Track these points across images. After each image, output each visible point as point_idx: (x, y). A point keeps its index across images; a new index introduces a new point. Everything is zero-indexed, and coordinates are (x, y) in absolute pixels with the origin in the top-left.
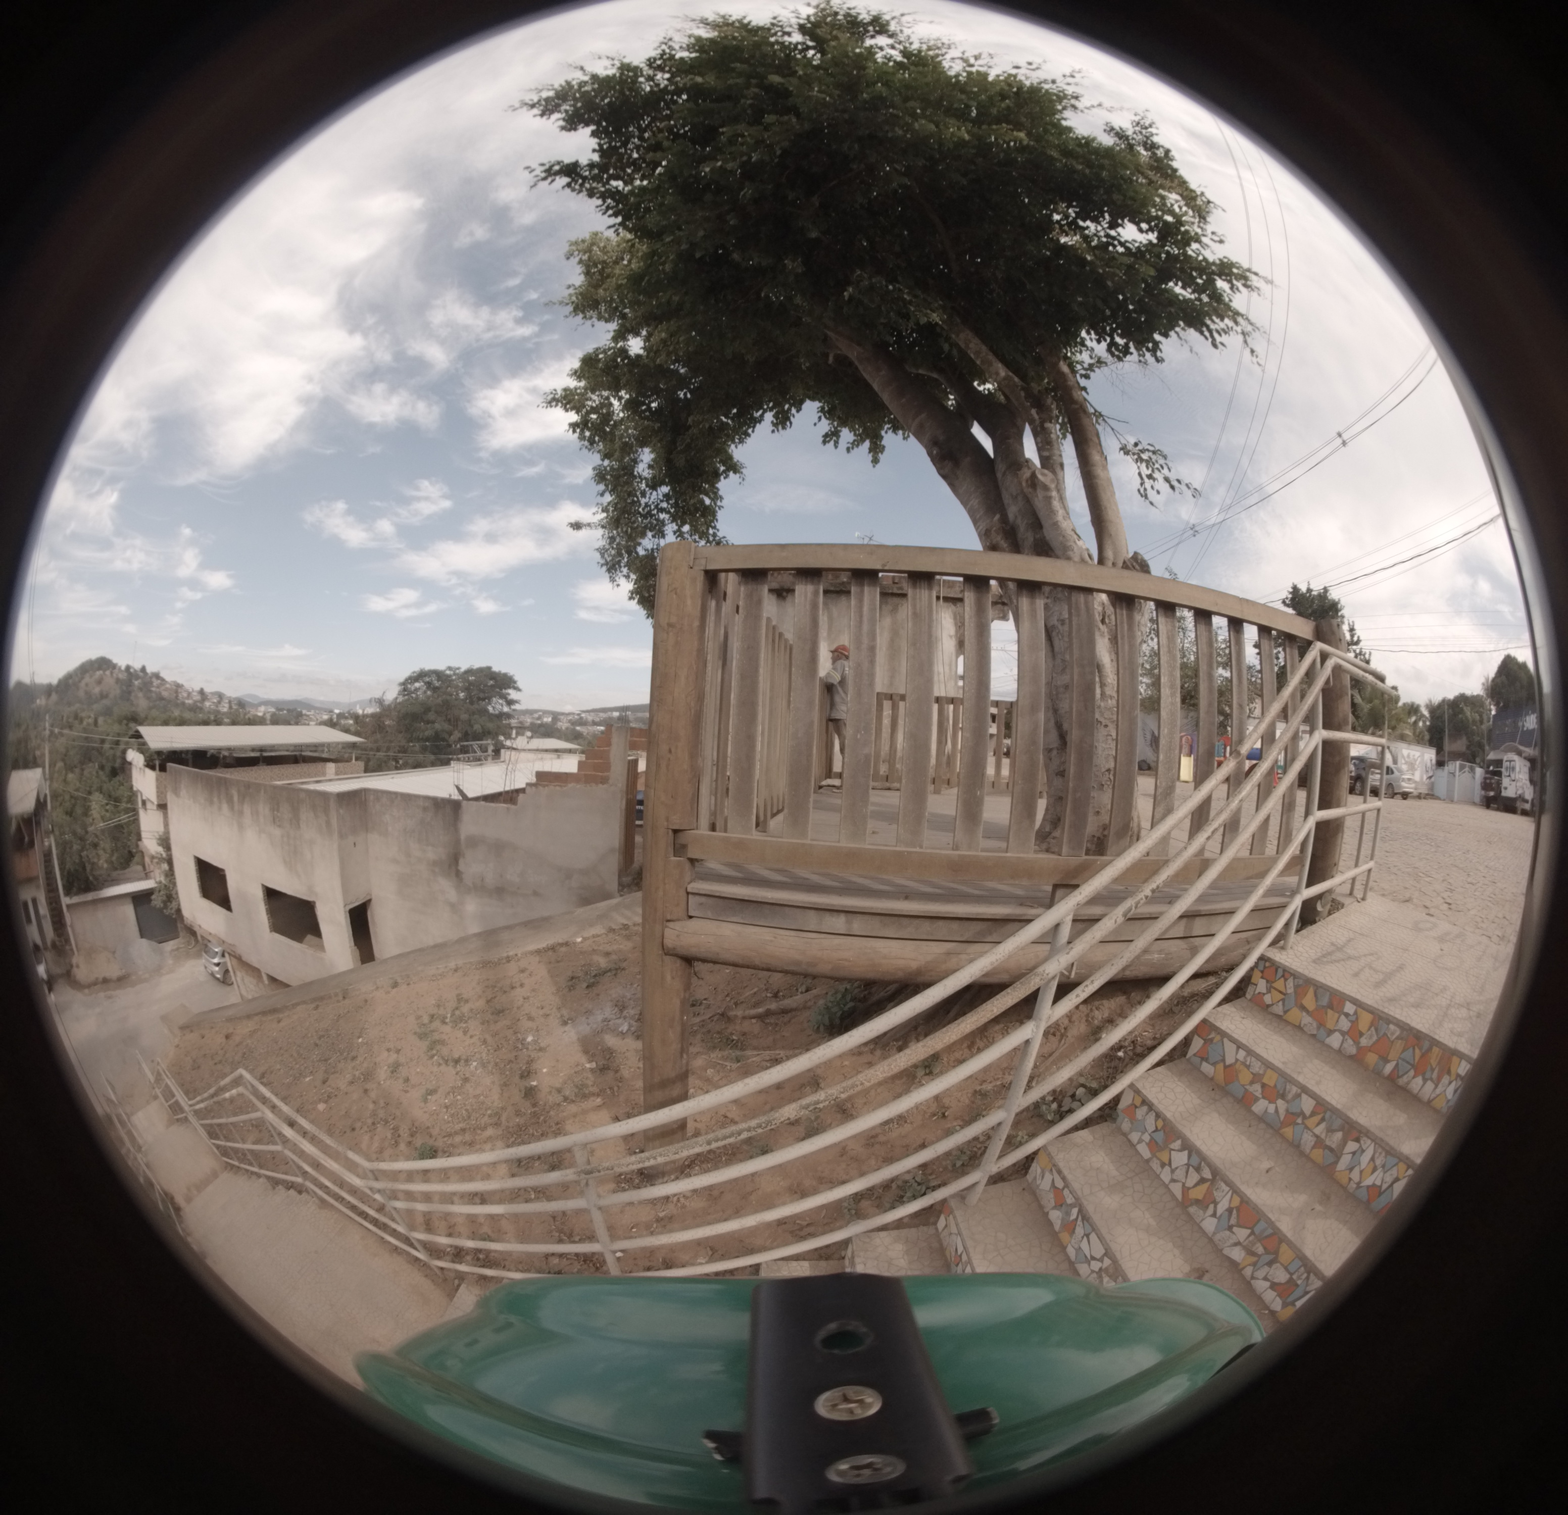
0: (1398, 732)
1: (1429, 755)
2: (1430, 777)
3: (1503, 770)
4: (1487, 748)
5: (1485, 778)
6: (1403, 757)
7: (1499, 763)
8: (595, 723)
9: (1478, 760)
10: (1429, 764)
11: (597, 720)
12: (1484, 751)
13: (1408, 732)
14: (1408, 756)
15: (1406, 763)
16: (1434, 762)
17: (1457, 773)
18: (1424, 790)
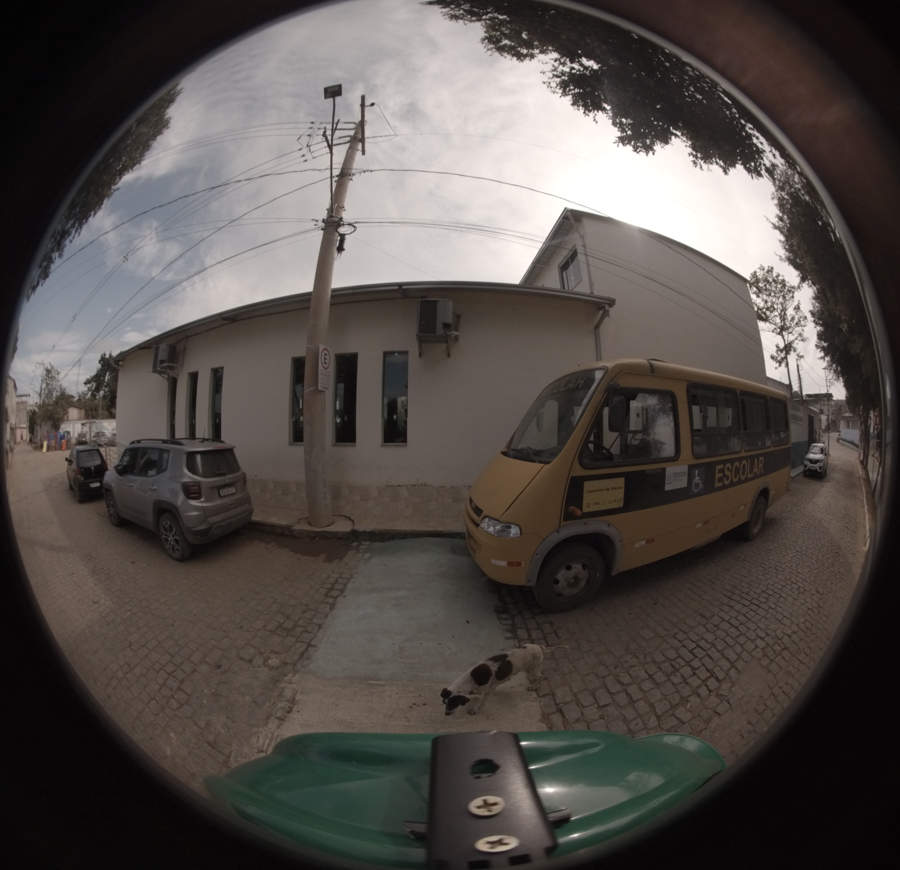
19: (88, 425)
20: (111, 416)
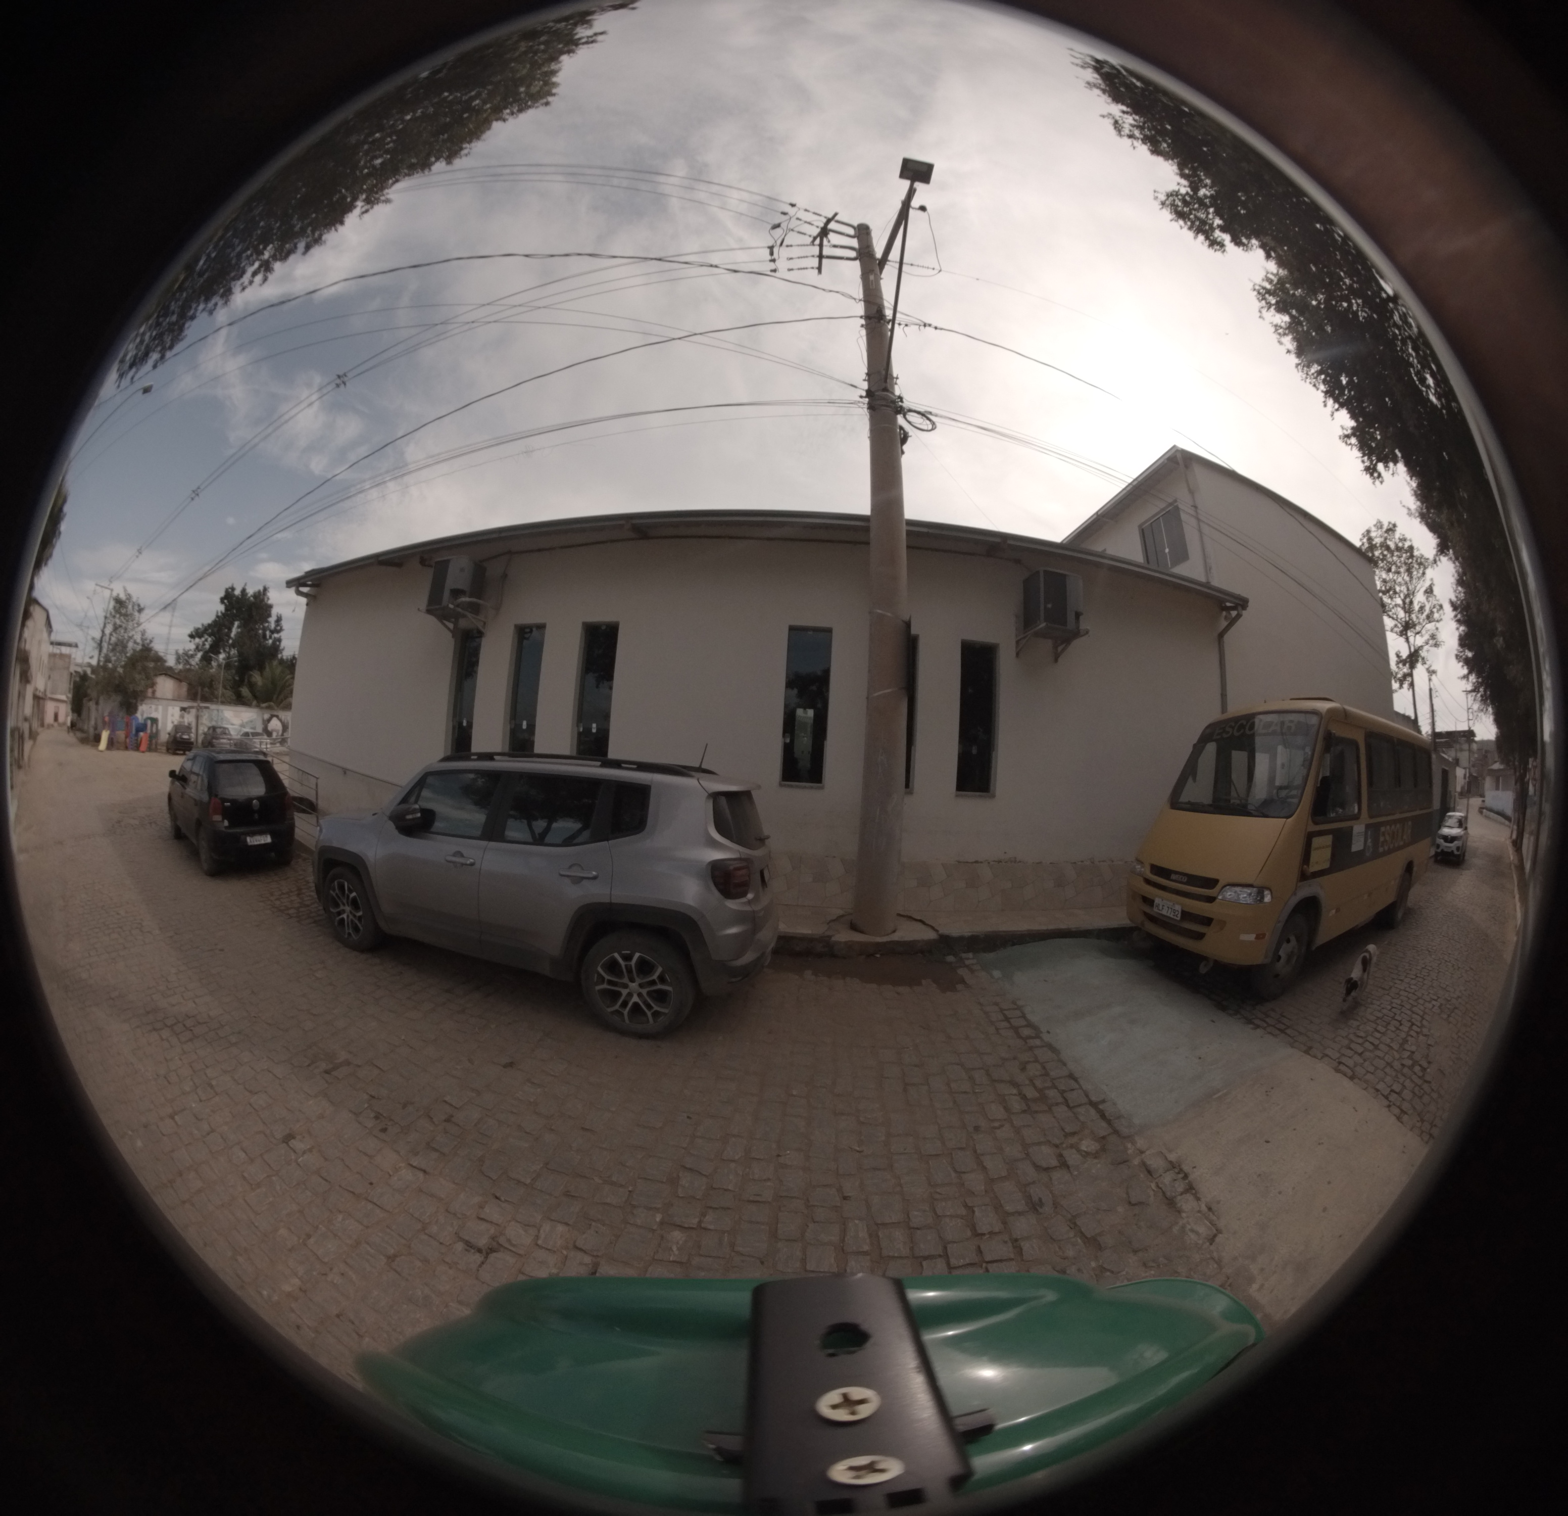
19: (193, 711)
20: (240, 700)
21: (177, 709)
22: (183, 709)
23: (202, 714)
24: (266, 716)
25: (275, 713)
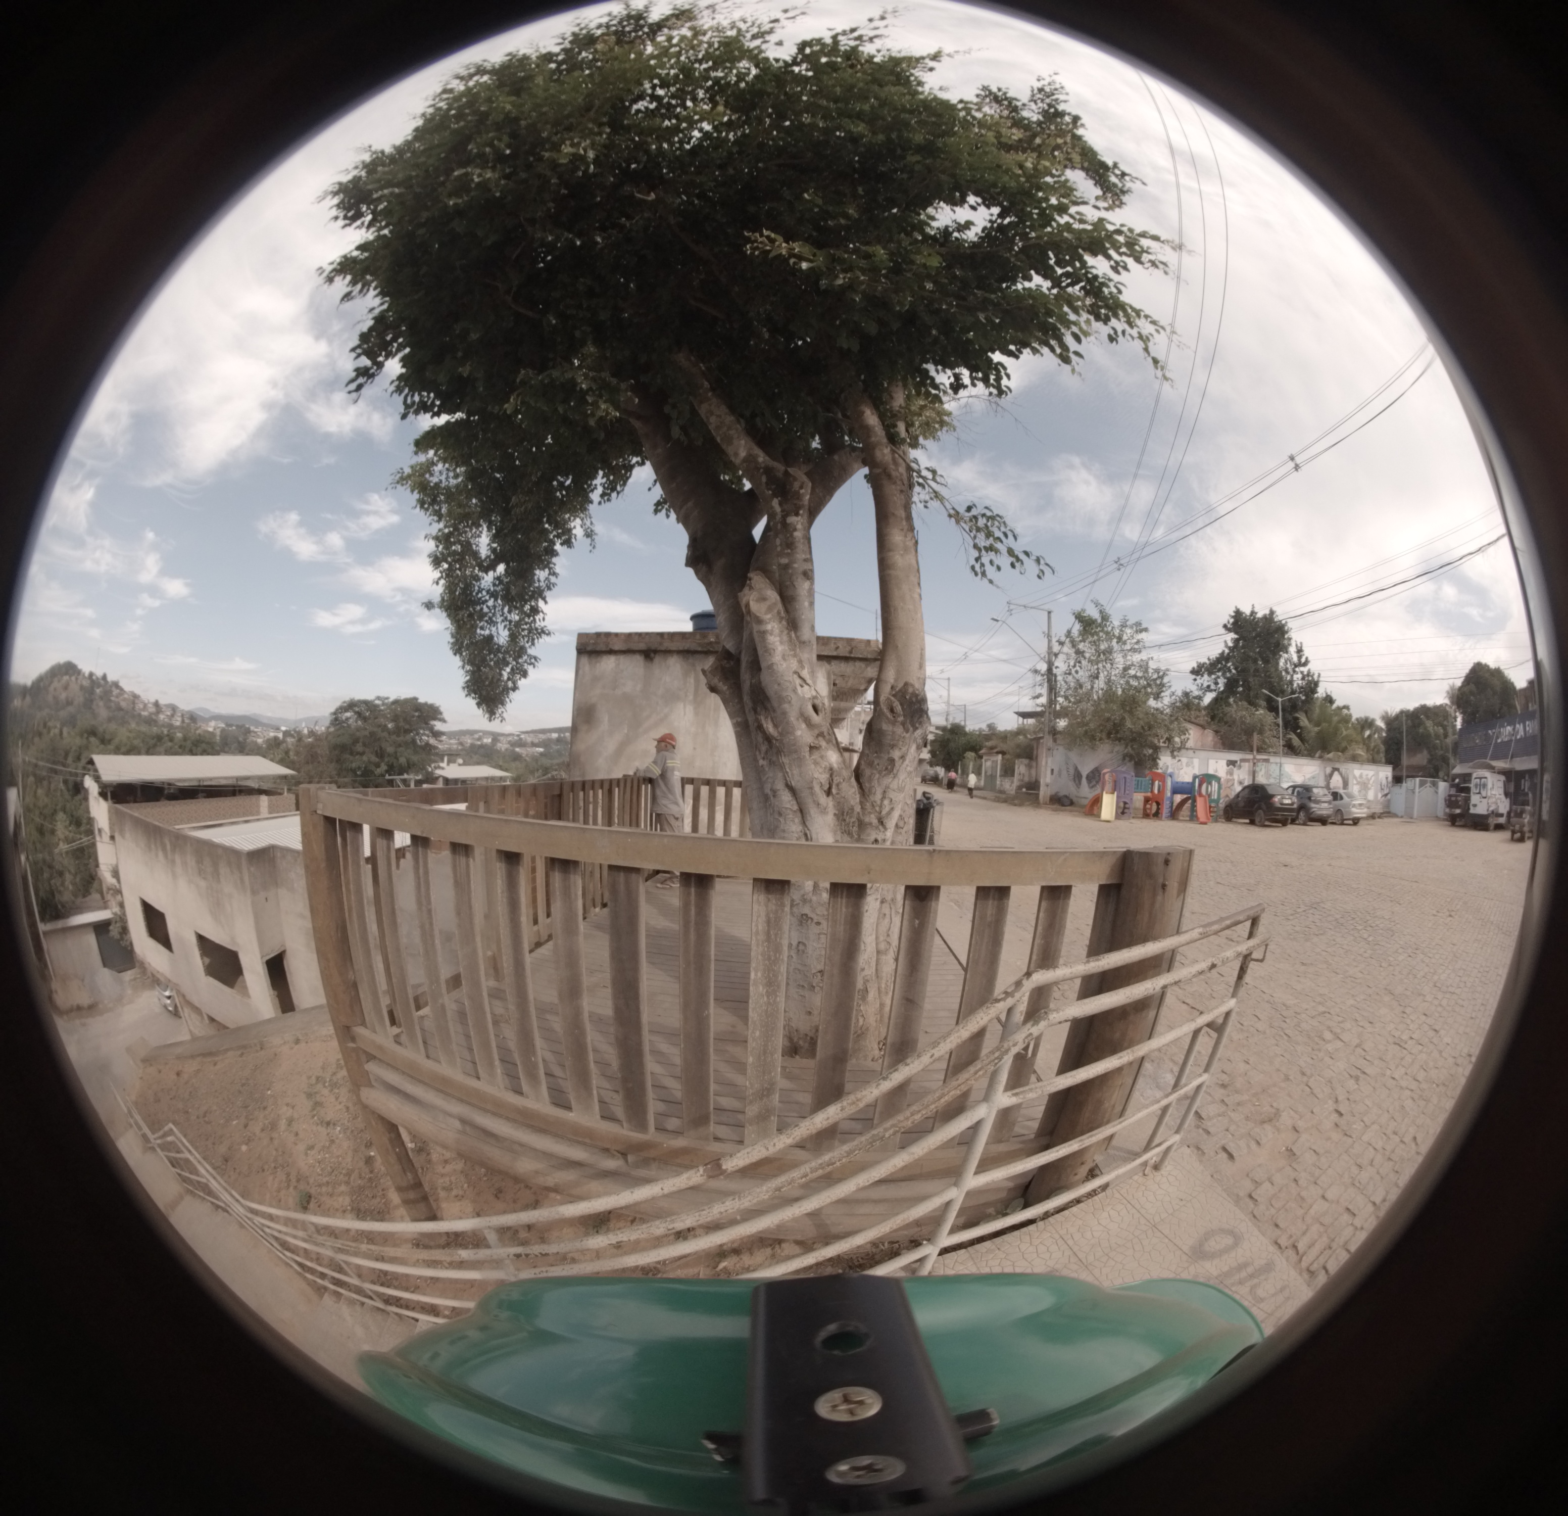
0: (1349, 753)
1: (1385, 773)
2: (1386, 795)
3: (1472, 785)
4: (1452, 761)
5: (1450, 796)
6: (1355, 777)
7: (1467, 777)
8: (534, 745)
9: (1441, 774)
10: (1384, 782)
11: (536, 741)
12: (1448, 764)
13: (1361, 752)
14: (1361, 776)
15: (1358, 783)
16: (1390, 779)
17: (1417, 790)
18: (1378, 809)
19: (1246, 766)
20: (1291, 750)
21: (1224, 763)
22: (1231, 763)
23: (1257, 769)
24: (1329, 770)
25: (1337, 766)
